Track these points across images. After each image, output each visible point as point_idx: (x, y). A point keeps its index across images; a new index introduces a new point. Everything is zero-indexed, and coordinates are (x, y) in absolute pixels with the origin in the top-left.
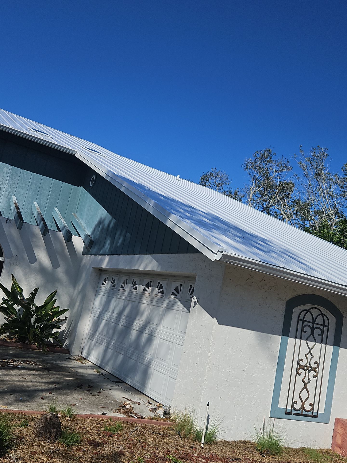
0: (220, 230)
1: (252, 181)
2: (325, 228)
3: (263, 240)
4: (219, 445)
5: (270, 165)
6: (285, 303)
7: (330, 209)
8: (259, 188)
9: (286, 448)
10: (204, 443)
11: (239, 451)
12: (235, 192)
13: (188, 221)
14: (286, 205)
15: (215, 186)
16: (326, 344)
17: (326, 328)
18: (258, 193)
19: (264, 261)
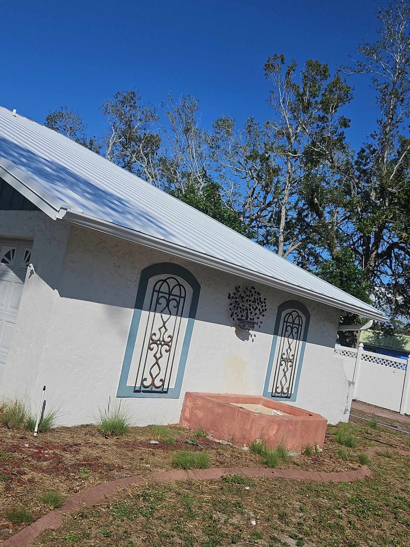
0: (66, 184)
1: (112, 129)
2: (191, 192)
3: (119, 200)
4: (57, 432)
5: (134, 112)
6: (140, 272)
7: (198, 172)
8: (120, 139)
9: (133, 428)
10: (37, 432)
11: (79, 436)
12: (91, 141)
13: (23, 168)
14: (151, 162)
15: (65, 130)
16: (181, 316)
17: (182, 300)
18: (119, 145)
19: (118, 223)
